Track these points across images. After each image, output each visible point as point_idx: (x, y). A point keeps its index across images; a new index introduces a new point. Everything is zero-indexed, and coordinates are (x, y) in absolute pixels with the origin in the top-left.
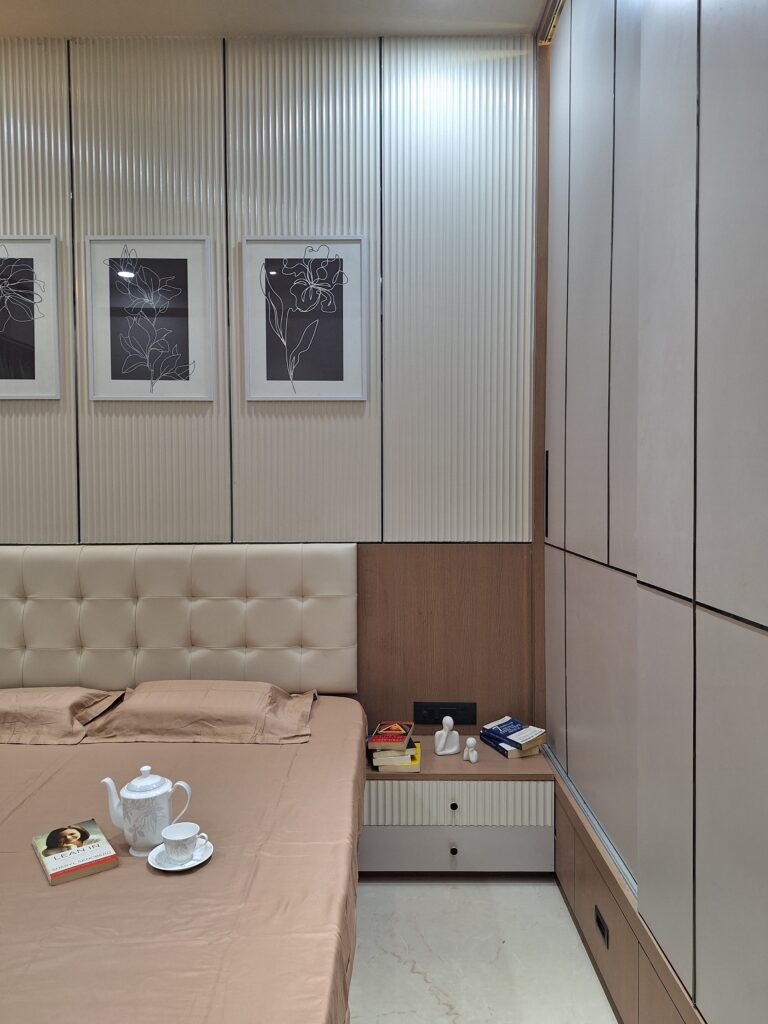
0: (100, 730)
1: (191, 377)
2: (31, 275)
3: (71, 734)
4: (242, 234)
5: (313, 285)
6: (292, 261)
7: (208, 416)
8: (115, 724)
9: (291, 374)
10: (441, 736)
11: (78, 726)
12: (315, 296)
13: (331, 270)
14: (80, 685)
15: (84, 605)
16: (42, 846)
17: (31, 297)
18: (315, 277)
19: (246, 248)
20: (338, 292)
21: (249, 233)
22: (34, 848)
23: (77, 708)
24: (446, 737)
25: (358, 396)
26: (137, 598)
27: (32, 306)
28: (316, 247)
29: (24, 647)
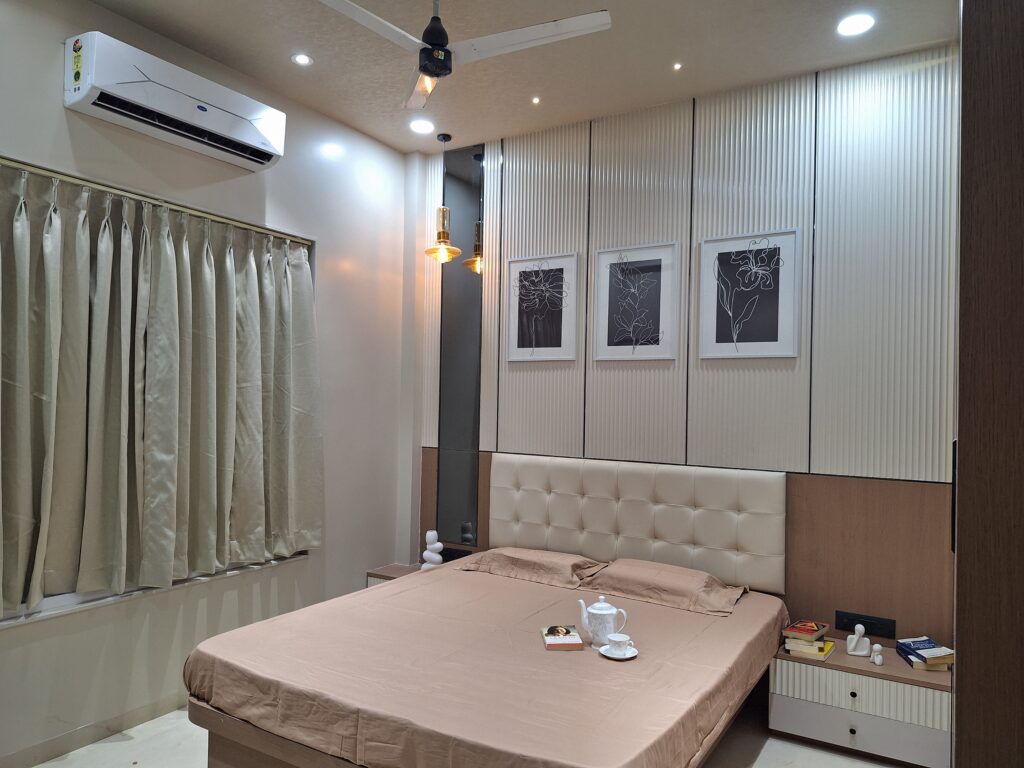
0: (589, 583)
1: (660, 342)
2: (561, 279)
3: (571, 582)
4: (702, 236)
5: (754, 269)
6: (738, 253)
7: (671, 369)
8: (598, 581)
9: (735, 338)
10: (852, 639)
11: (576, 578)
12: (756, 277)
13: (771, 257)
14: (581, 554)
15: (585, 500)
16: (545, 631)
17: (561, 293)
18: (757, 263)
19: (704, 247)
20: (776, 273)
21: (707, 236)
22: (541, 632)
23: (576, 567)
24: (857, 642)
25: (790, 354)
26: (619, 499)
27: (561, 299)
28: (758, 240)
29: (549, 524)
